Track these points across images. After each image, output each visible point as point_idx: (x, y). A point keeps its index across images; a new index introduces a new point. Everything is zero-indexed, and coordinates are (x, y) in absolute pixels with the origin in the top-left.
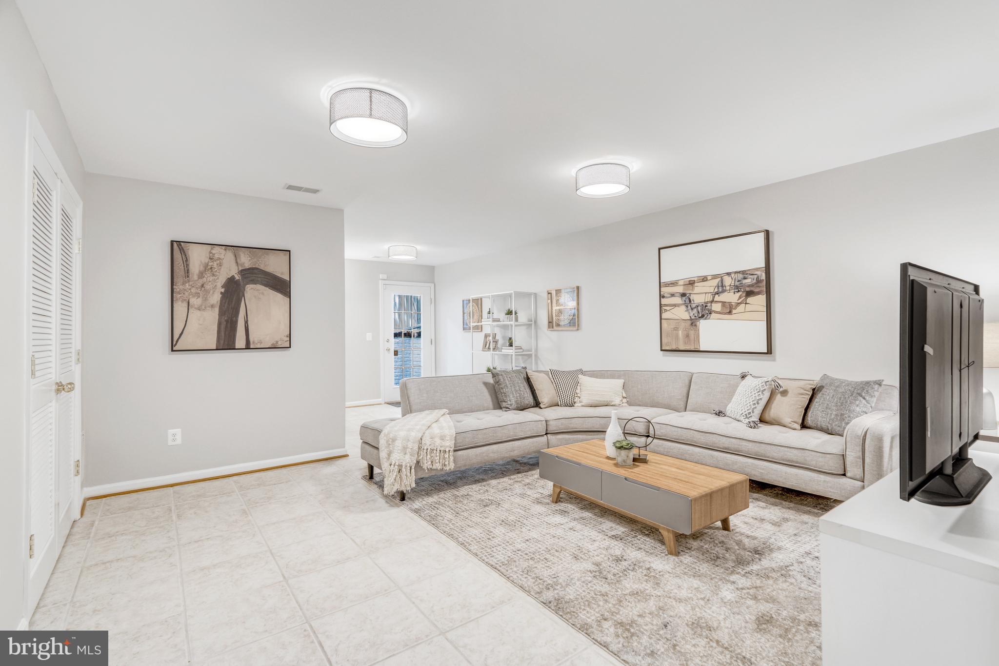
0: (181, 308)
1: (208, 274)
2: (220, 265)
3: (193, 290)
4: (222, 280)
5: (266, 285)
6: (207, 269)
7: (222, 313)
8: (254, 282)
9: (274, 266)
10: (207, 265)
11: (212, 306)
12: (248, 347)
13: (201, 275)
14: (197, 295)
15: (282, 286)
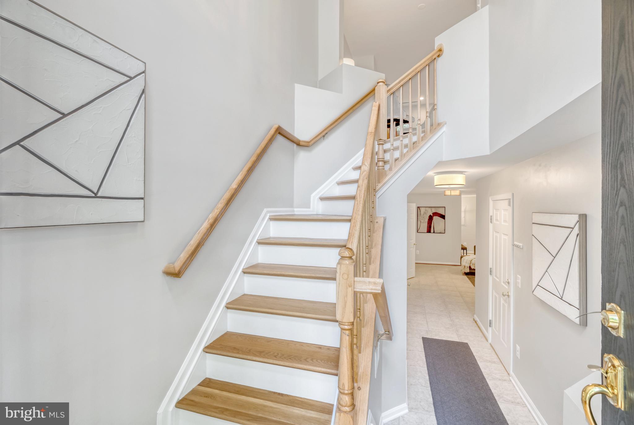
0: (419, 222)
1: (425, 214)
2: (428, 212)
3: (422, 218)
4: (428, 216)
5: (438, 216)
6: (425, 213)
7: (428, 224)
8: (436, 216)
9: (441, 211)
10: (425, 212)
11: (426, 222)
12: (434, 232)
13: (423, 215)
14: (423, 219)
15: (443, 217)
